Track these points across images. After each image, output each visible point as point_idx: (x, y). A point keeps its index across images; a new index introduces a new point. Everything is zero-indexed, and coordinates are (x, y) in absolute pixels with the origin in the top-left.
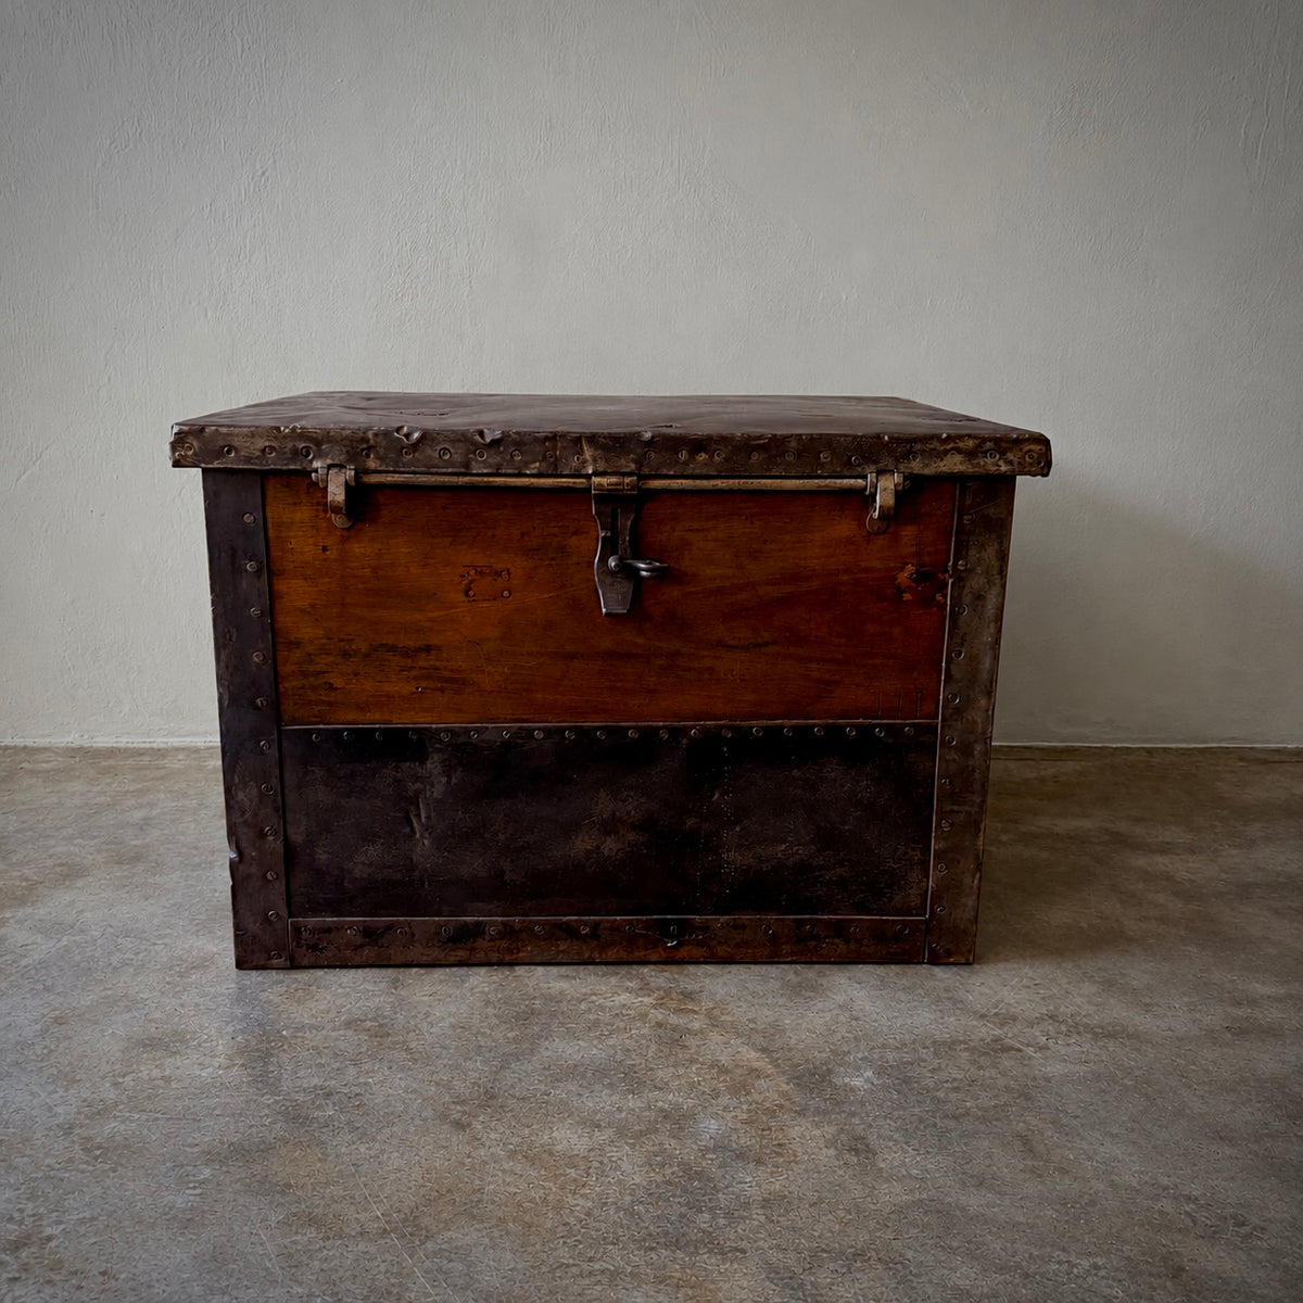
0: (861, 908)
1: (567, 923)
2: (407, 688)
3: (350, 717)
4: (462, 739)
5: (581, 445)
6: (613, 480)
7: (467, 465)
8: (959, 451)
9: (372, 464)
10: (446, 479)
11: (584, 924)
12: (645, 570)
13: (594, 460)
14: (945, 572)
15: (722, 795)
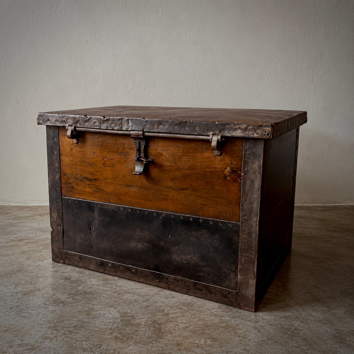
0: (215, 283)
1: (129, 267)
2: (91, 190)
3: (77, 196)
4: (102, 207)
5: (129, 121)
6: (137, 132)
7: (100, 126)
8: (240, 128)
9: (78, 125)
10: (97, 130)
11: (133, 268)
12: (145, 161)
13: (132, 126)
14: (241, 171)
15: (171, 236)
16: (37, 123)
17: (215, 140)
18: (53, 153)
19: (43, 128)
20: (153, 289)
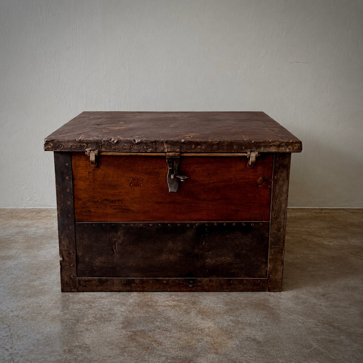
1: (159, 280)
2: (112, 212)
3: (95, 220)
4: (128, 226)
5: (163, 144)
6: (173, 154)
7: (130, 150)
8: (275, 145)
9: (103, 149)
10: (124, 153)
11: (164, 280)
12: (182, 179)
13: (167, 148)
14: (271, 179)
15: (206, 243)
16: (44, 150)
17: (253, 156)
18: (64, 179)
19: (51, 154)
20: (183, 294)
